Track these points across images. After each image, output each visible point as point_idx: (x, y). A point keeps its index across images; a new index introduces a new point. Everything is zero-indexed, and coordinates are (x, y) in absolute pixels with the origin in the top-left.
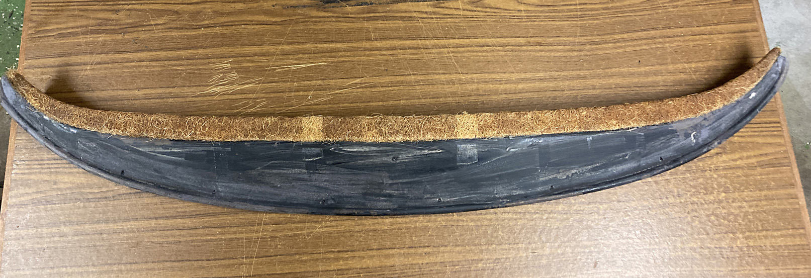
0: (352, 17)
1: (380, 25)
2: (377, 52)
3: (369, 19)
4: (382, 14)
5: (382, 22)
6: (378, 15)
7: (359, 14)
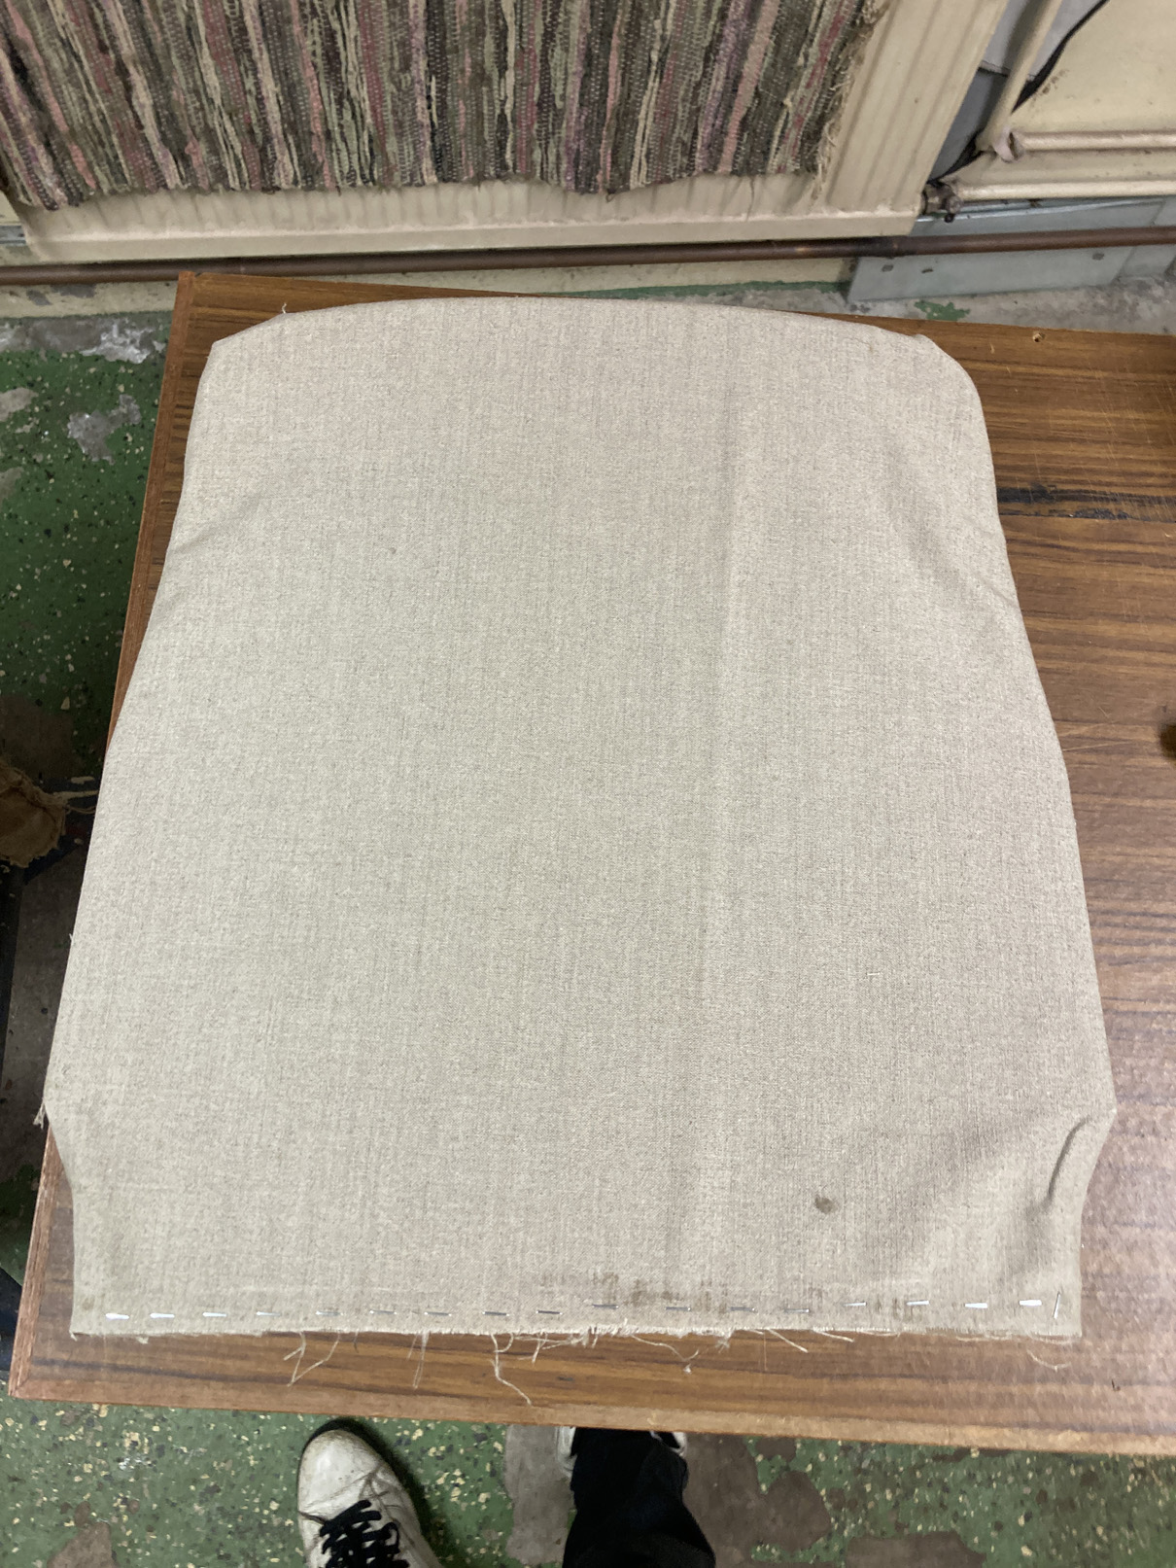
0: (1067, 548)
1: (1146, 580)
2: (1140, 656)
3: (1116, 558)
4: (1153, 550)
5: (1152, 570)
6: (1140, 549)
7: (1087, 540)
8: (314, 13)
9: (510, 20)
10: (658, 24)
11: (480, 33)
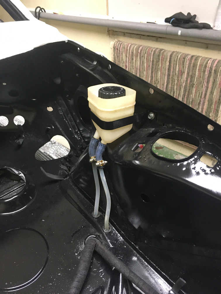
8: (155, 83)
9: (175, 90)
10: (192, 95)
11: (171, 91)
